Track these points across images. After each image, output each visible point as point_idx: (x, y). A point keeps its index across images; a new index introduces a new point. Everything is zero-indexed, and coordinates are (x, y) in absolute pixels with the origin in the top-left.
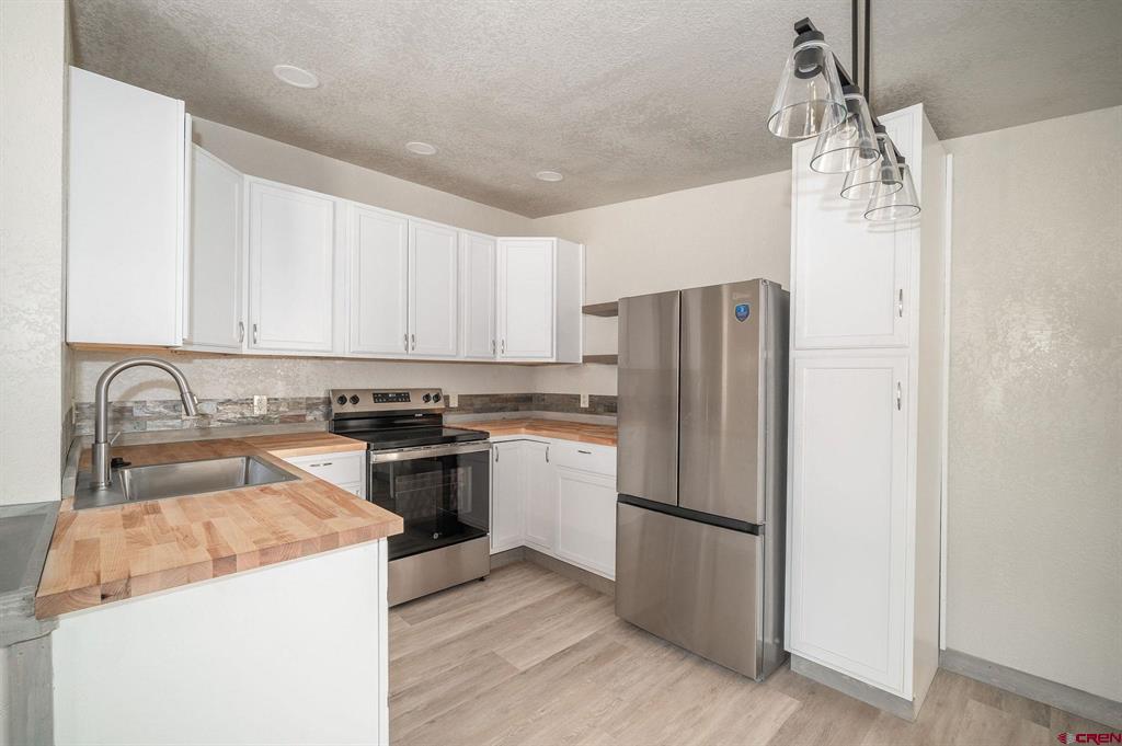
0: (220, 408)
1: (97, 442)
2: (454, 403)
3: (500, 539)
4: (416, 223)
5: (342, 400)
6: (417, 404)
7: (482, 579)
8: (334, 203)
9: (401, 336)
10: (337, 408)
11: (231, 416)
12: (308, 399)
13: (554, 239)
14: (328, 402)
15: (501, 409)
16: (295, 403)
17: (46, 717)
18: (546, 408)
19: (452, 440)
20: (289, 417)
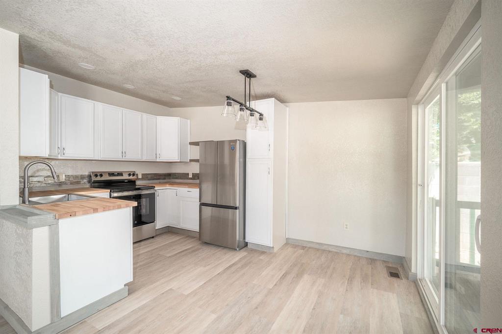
0: (46, 179)
1: (24, 187)
2: (140, 177)
3: (159, 224)
4: (125, 111)
5: (96, 176)
6: (125, 177)
7: (153, 237)
8: (94, 104)
9: (120, 152)
10: (94, 179)
11: (50, 182)
12: (81, 175)
13: (179, 118)
14: (90, 176)
15: (159, 179)
16: (76, 177)
17: (58, 242)
18: (177, 178)
19: (139, 189)
20: (74, 182)
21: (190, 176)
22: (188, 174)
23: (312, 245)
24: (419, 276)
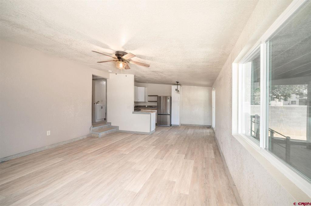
21: (146, 106)
22: (145, 106)
23: (188, 125)
24: (213, 127)
